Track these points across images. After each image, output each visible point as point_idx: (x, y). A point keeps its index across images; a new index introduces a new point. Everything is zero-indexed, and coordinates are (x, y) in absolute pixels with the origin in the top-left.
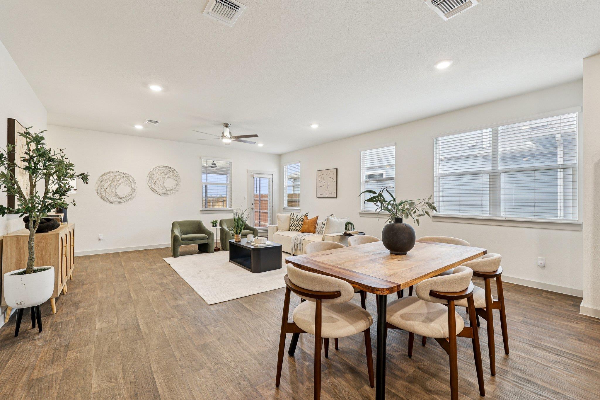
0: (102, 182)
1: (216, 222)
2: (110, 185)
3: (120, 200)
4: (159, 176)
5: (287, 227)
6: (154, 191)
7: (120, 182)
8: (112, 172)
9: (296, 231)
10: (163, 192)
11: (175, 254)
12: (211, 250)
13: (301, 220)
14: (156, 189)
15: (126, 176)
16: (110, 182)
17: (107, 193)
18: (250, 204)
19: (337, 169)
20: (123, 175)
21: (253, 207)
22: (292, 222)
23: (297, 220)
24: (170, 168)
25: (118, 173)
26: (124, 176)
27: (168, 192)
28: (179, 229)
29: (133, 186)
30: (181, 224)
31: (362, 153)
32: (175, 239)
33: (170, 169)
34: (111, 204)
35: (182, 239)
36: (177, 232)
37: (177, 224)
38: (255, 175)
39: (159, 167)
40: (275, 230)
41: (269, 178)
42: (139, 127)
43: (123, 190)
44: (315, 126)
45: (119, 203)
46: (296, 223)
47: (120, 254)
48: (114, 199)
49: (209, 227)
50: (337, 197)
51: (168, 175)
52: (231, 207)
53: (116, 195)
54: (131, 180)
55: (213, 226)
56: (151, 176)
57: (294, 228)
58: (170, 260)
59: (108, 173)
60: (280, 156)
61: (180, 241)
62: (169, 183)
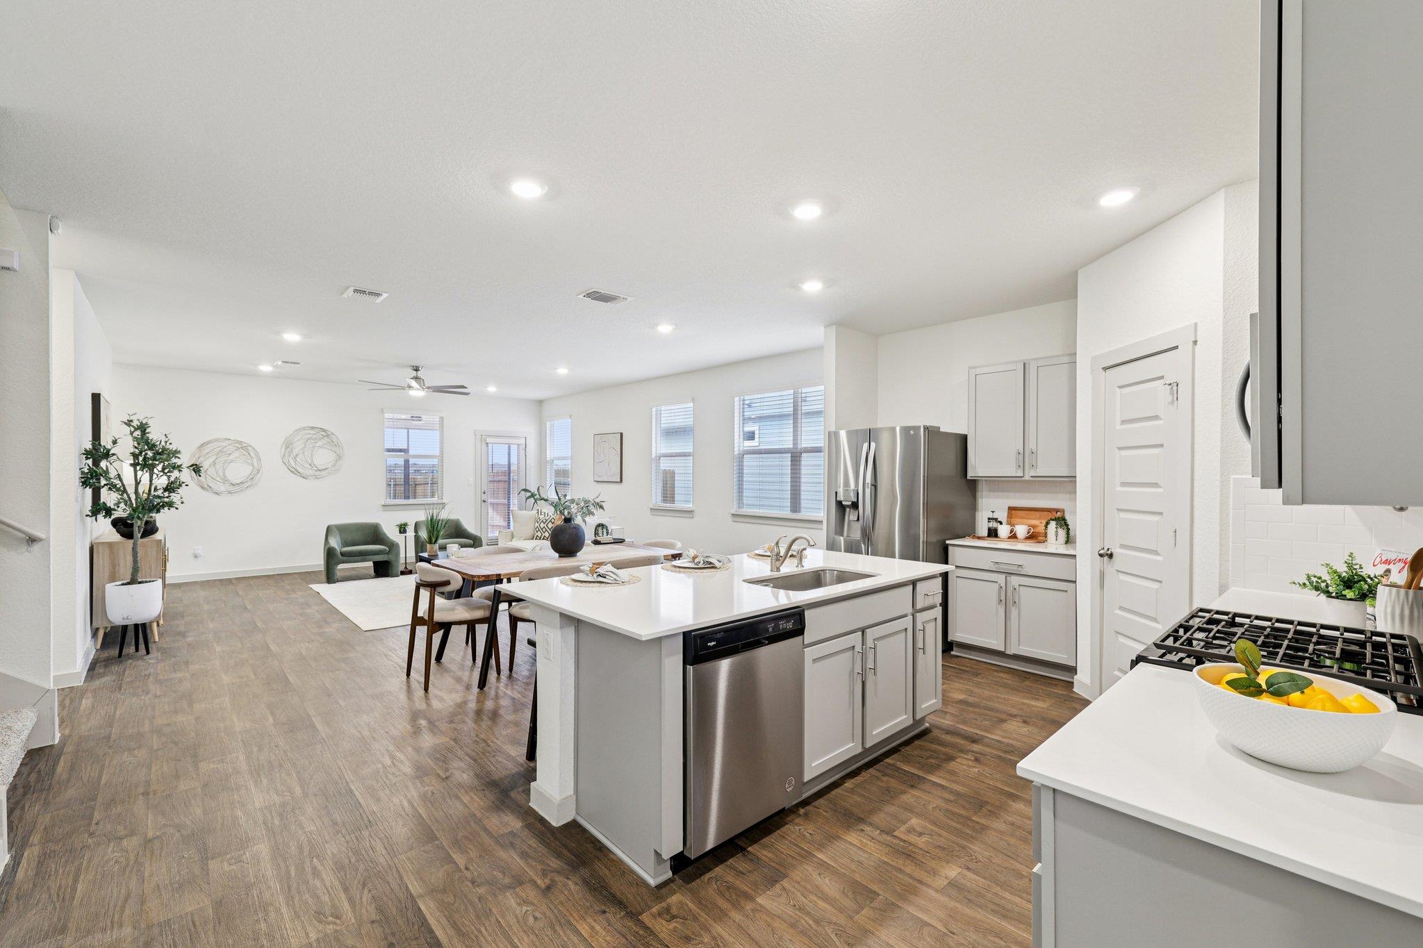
0: (199, 458)
1: (405, 525)
2: (214, 463)
3: (231, 488)
4: (303, 446)
5: (530, 532)
6: (295, 472)
7: (231, 457)
8: (217, 440)
9: (543, 539)
10: (311, 472)
11: (330, 578)
12: (394, 572)
13: (551, 521)
14: (299, 469)
15: (243, 447)
16: (213, 458)
17: (209, 475)
18: (479, 494)
19: (622, 434)
20: (237, 445)
21: (484, 497)
22: (537, 525)
23: (544, 521)
24: (324, 430)
25: (228, 442)
26: (240, 446)
27: (319, 473)
28: (339, 538)
29: (255, 464)
30: (342, 529)
31: (654, 410)
32: (330, 554)
33: (323, 433)
34: (216, 496)
35: (342, 554)
36: (334, 543)
37: (335, 530)
38: (489, 440)
39: (304, 429)
40: (509, 537)
41: (518, 445)
42: (266, 368)
43: (238, 471)
45: (230, 493)
46: (542, 525)
47: (234, 582)
48: (222, 488)
49: (392, 533)
50: (621, 481)
51: (320, 443)
52: (442, 499)
53: (225, 480)
54: (252, 454)
55: (400, 532)
56: (288, 445)
57: (539, 534)
58: (325, 590)
59: (208, 443)
60: (540, 403)
61: (338, 558)
62: (323, 457)
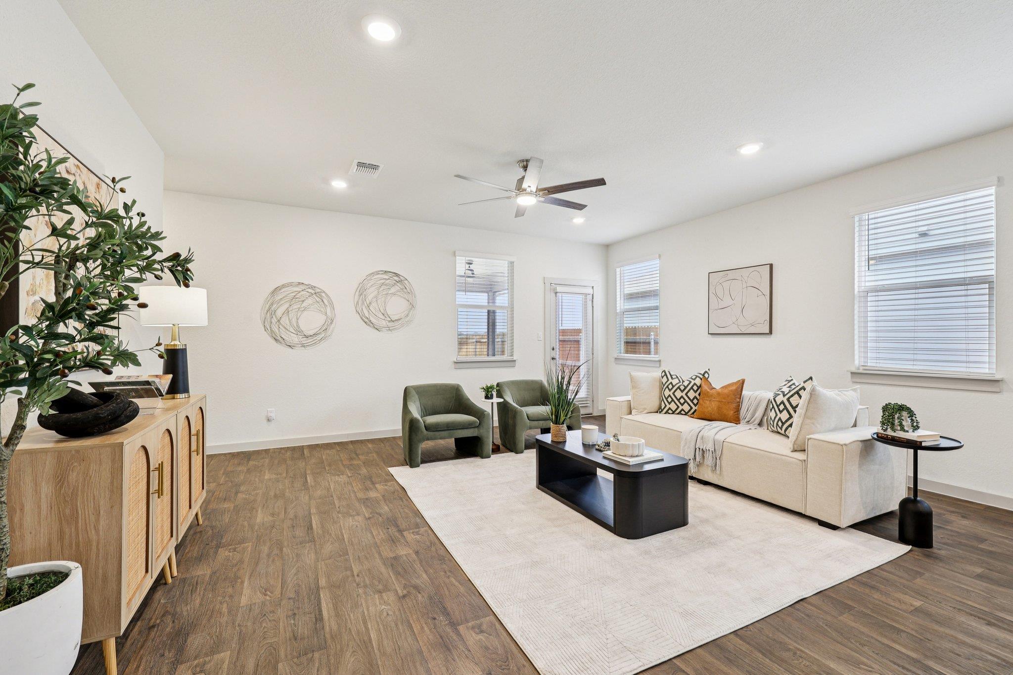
0: (272, 304)
1: (492, 387)
2: (287, 312)
3: (305, 341)
4: (376, 293)
5: (655, 404)
6: (368, 322)
7: (304, 304)
8: (290, 284)
9: (679, 413)
10: (384, 323)
11: (411, 461)
12: (485, 454)
13: (692, 388)
14: (373, 320)
15: (317, 293)
16: (287, 305)
17: (283, 326)
18: (549, 349)
19: (771, 266)
20: (310, 290)
21: (553, 354)
22: (667, 393)
23: (682, 388)
24: (397, 275)
25: (303, 287)
26: (313, 292)
27: (393, 324)
28: (418, 403)
29: (329, 313)
30: (422, 391)
31: (857, 219)
32: (412, 427)
33: (396, 278)
34: (290, 350)
35: (428, 428)
36: (415, 411)
37: (413, 393)
38: (559, 289)
39: (377, 273)
40: (625, 409)
41: (586, 295)
42: (339, 185)
43: (311, 321)
44: (750, 150)
45: (303, 346)
46: (679, 394)
47: (306, 452)
48: (295, 339)
49: (477, 399)
50: (771, 332)
51: (393, 290)
52: (512, 355)
53: (299, 331)
54: (325, 301)
55: (487, 397)
56: (361, 291)
57: (673, 406)
58: (402, 474)
59: (284, 286)
60: (607, 247)
61: (422, 432)
62: (396, 306)
